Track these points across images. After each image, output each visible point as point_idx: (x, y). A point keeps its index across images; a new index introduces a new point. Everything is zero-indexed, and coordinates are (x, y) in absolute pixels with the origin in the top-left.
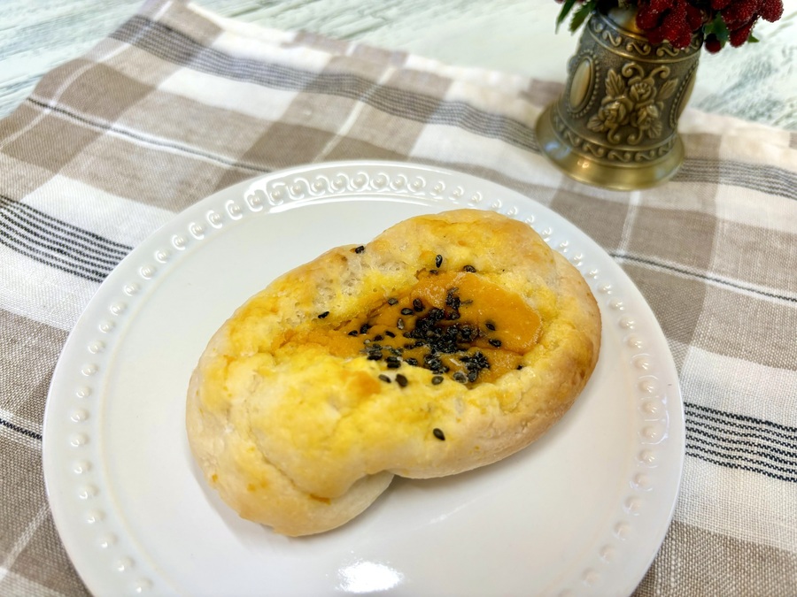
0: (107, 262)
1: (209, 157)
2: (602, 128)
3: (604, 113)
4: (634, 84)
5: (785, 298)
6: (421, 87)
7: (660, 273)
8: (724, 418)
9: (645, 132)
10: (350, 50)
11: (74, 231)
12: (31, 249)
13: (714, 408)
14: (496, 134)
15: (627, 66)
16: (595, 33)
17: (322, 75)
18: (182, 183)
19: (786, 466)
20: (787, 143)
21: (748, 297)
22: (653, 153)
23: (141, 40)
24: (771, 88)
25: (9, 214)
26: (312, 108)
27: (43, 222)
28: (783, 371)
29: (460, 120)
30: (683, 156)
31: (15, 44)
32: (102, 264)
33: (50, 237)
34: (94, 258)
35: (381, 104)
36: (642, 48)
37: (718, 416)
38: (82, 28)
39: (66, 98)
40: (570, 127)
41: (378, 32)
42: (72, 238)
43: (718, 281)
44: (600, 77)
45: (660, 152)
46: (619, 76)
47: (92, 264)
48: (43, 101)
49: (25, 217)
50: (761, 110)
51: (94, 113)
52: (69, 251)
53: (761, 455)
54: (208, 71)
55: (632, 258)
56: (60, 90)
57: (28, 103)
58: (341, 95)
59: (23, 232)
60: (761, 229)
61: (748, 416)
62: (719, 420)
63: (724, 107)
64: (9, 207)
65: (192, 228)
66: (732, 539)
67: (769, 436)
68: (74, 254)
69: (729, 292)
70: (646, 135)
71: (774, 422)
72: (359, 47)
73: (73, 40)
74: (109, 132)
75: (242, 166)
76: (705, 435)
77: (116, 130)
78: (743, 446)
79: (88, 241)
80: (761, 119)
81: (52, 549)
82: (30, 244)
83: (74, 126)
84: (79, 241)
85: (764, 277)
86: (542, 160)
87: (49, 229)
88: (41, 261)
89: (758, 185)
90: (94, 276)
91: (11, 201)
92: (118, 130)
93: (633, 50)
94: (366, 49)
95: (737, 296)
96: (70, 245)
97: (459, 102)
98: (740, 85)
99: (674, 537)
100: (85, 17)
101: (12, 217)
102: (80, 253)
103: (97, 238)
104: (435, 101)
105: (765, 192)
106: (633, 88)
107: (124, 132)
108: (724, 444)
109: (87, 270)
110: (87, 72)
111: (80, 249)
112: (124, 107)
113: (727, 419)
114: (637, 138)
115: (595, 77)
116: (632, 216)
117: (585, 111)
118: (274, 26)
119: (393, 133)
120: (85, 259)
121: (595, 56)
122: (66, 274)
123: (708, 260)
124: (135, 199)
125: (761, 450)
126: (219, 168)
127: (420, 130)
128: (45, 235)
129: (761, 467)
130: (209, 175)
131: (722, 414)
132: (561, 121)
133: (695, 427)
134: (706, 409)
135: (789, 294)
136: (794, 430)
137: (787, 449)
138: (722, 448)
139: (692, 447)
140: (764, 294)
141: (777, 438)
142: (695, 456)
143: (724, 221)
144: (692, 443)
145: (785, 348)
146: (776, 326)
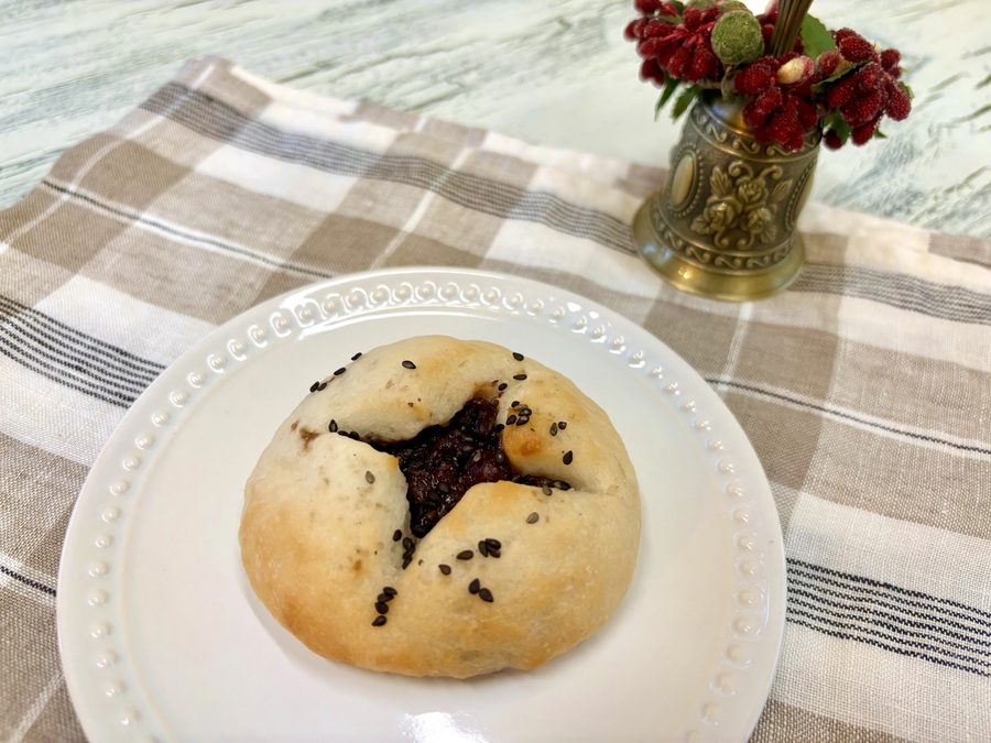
0: (133, 383)
1: (253, 256)
2: (707, 230)
3: (709, 215)
4: (743, 184)
5: (913, 435)
6: (501, 174)
7: (771, 404)
8: (837, 579)
9: (757, 236)
10: (419, 127)
11: (95, 345)
12: (45, 365)
13: (825, 566)
14: (585, 234)
15: (734, 164)
16: (698, 126)
17: (386, 157)
18: (220, 287)
19: (905, 638)
20: (926, 247)
21: (870, 434)
22: (767, 259)
23: (177, 111)
24: (912, 176)
25: (20, 324)
26: (374, 199)
27: (60, 333)
28: (906, 524)
29: (545, 215)
30: (804, 261)
31: (28, 111)
32: (127, 384)
33: (68, 351)
34: (117, 377)
35: (454, 194)
36: (750, 146)
37: (830, 576)
38: (107, 93)
39: (89, 181)
40: (672, 228)
41: (454, 101)
42: (93, 353)
43: (836, 413)
44: (704, 174)
45: (776, 258)
46: (725, 175)
47: (116, 385)
48: (61, 184)
49: (39, 326)
50: (898, 204)
51: (120, 200)
52: (88, 369)
53: (877, 624)
54: (253, 149)
55: (738, 386)
56: (82, 173)
57: (44, 187)
58: (408, 183)
59: (36, 344)
60: (890, 352)
61: (864, 576)
62: (830, 581)
63: (854, 200)
64: (20, 315)
65: (232, 345)
66: (838, 723)
67: (888, 601)
68: (95, 372)
69: (848, 427)
70: (758, 240)
71: (894, 584)
72: (430, 121)
73: (97, 107)
74: (138, 224)
75: (291, 267)
76: (813, 598)
77: (145, 222)
78: (856, 613)
79: (111, 356)
80: (897, 215)
81: (65, 725)
82: (45, 360)
83: (97, 216)
84: (101, 356)
85: (891, 409)
86: (638, 263)
87: (67, 342)
88: (57, 380)
89: (888, 298)
90: (117, 399)
91: (23, 307)
92: (148, 221)
93: (740, 148)
94: (439, 124)
95: (858, 432)
96: (90, 361)
97: (544, 193)
98: (875, 172)
99: (772, 719)
100: (110, 79)
101: (24, 327)
102: (102, 371)
103: (122, 353)
104: (516, 191)
105: (897, 306)
106: (741, 189)
107: (154, 224)
108: (835, 610)
109: (109, 392)
110: (114, 151)
111: (102, 366)
112: (155, 194)
113: (840, 580)
114: (748, 243)
115: (699, 175)
116: (740, 333)
117: (688, 211)
118: (332, 94)
119: (467, 230)
120: (108, 378)
121: (698, 151)
122: (86, 396)
123: (827, 388)
124: (165, 306)
125: (877, 618)
126: (264, 270)
127: (498, 227)
128: (61, 348)
129: (877, 638)
130: (252, 279)
131: (834, 574)
132: (661, 220)
133: (803, 589)
134: (816, 568)
135: (919, 431)
136: (917, 595)
137: (907, 617)
138: (833, 614)
139: (797, 613)
140: (889, 429)
141: (897, 604)
142: (801, 624)
143: (847, 341)
144: (798, 608)
145: (910, 496)
146: (902, 470)
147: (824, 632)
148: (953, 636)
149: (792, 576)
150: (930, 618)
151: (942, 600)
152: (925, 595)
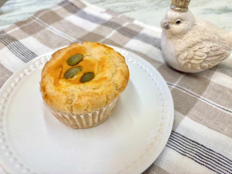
1: (69, 38)
6: (134, 29)
7: (185, 93)
10: (119, 16)
12: (17, 53)
13: (186, 136)
19: (202, 160)
21: (211, 106)
23: (65, 6)
25: (15, 44)
26: (102, 30)
28: (213, 131)
35: (121, 32)
37: (186, 139)
42: (27, 52)
43: (203, 99)
48: (35, 18)
52: (25, 55)
53: (195, 155)
55: (177, 87)
56: (40, 15)
57: (31, 18)
58: (110, 28)
60: (224, 87)
61: (196, 142)
62: (186, 141)
64: (15, 42)
67: (201, 149)
69: (205, 103)
71: (204, 146)
72: (122, 16)
74: (48, 28)
76: (180, 144)
78: (191, 150)
85: (220, 101)
87: (23, 49)
88: (18, 56)
91: (17, 40)
92: (50, 28)
94: (124, 17)
95: (208, 105)
97: (144, 34)
99: (156, 171)
103: (33, 53)
108: (185, 148)
111: (28, 55)
113: (189, 141)
119: (121, 40)
122: (22, 61)
123: (202, 93)
125: (196, 153)
127: (129, 40)
129: (194, 158)
131: (188, 139)
133: (177, 141)
134: (183, 136)
135: (226, 108)
136: (210, 150)
137: (205, 155)
138: (184, 149)
139: (174, 146)
140: (217, 106)
141: (203, 151)
142: (174, 149)
143: (212, 82)
144: (175, 145)
145: (217, 124)
146: (217, 117)
147: (179, 153)
148: (217, 163)
149: (176, 137)
150: (212, 157)
151: (217, 153)
152: (213, 151)
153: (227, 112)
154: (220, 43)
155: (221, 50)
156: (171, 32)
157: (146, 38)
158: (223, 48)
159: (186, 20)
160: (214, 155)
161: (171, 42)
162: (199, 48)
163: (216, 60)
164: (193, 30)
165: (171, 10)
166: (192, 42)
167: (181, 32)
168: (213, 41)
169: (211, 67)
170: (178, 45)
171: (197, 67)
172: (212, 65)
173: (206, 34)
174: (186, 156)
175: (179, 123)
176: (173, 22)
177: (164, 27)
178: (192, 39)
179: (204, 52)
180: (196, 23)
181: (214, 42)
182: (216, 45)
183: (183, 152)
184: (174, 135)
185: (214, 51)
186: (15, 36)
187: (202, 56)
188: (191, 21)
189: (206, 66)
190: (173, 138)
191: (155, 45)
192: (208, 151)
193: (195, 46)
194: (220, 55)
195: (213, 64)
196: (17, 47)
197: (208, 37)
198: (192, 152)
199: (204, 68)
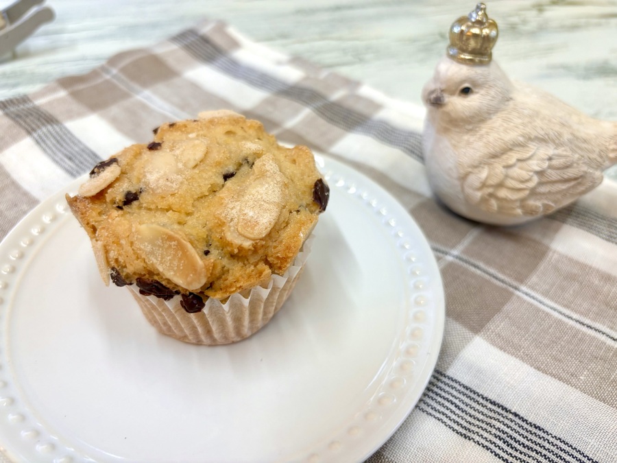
5: (581, 323)
6: (360, 107)
7: (479, 276)
8: (479, 399)
10: (323, 75)
12: (54, 153)
13: (474, 388)
17: (292, 87)
19: (514, 453)
21: (547, 314)
26: (275, 107)
27: (70, 139)
28: (549, 378)
29: (376, 133)
35: (323, 114)
37: (475, 396)
39: (123, 70)
42: (82, 153)
43: (527, 294)
52: (75, 160)
53: (496, 437)
55: (461, 259)
56: (122, 64)
59: (55, 142)
60: (586, 265)
61: (501, 403)
62: (474, 399)
64: (54, 126)
67: (512, 424)
69: (532, 305)
71: (521, 415)
72: (331, 74)
74: (138, 96)
76: (456, 406)
77: (143, 97)
78: (484, 426)
82: (56, 150)
84: (84, 155)
85: (571, 302)
88: (57, 162)
89: (599, 232)
94: (336, 77)
95: (538, 310)
96: (78, 156)
97: (382, 122)
101: (52, 131)
104: (363, 118)
105: (603, 238)
107: (147, 98)
108: (469, 419)
113: (481, 401)
119: (323, 134)
123: (527, 277)
125: (498, 433)
127: (342, 136)
128: (67, 146)
129: (492, 447)
131: (479, 396)
133: (451, 398)
134: (467, 388)
135: (587, 321)
136: (536, 427)
137: (522, 440)
138: (466, 421)
139: (439, 412)
140: (564, 315)
141: (518, 429)
142: (439, 420)
143: (555, 252)
144: (442, 409)
145: (560, 361)
146: (562, 343)
147: (454, 430)
149: (447, 389)
150: (540, 446)
151: (556, 437)
152: (543, 429)
153: (590, 330)
154: (575, 148)
155: (577, 168)
156: (448, 114)
157: (387, 132)
158: (581, 162)
159: (487, 86)
160: (547, 441)
161: (446, 142)
162: (519, 160)
163: (564, 193)
164: (505, 112)
165: (448, 59)
166: (500, 143)
167: (472, 117)
168: (557, 142)
169: (550, 212)
170: (464, 150)
171: (514, 208)
172: (555, 207)
173: (538, 123)
174: (472, 440)
175: (458, 353)
176: (454, 89)
177: (430, 100)
178: (502, 134)
179: (531, 171)
180: (511, 96)
181: (558, 145)
182: (565, 153)
183: (463, 428)
184: (442, 383)
185: (558, 169)
186: (55, 112)
187: (527, 181)
188: (499, 90)
189: (536, 207)
190: (439, 392)
191: (409, 150)
192: (531, 431)
193: (510, 153)
194: (576, 179)
195: (555, 202)
196: (59, 138)
197: (542, 133)
198: (486, 431)
199: (531, 214)
